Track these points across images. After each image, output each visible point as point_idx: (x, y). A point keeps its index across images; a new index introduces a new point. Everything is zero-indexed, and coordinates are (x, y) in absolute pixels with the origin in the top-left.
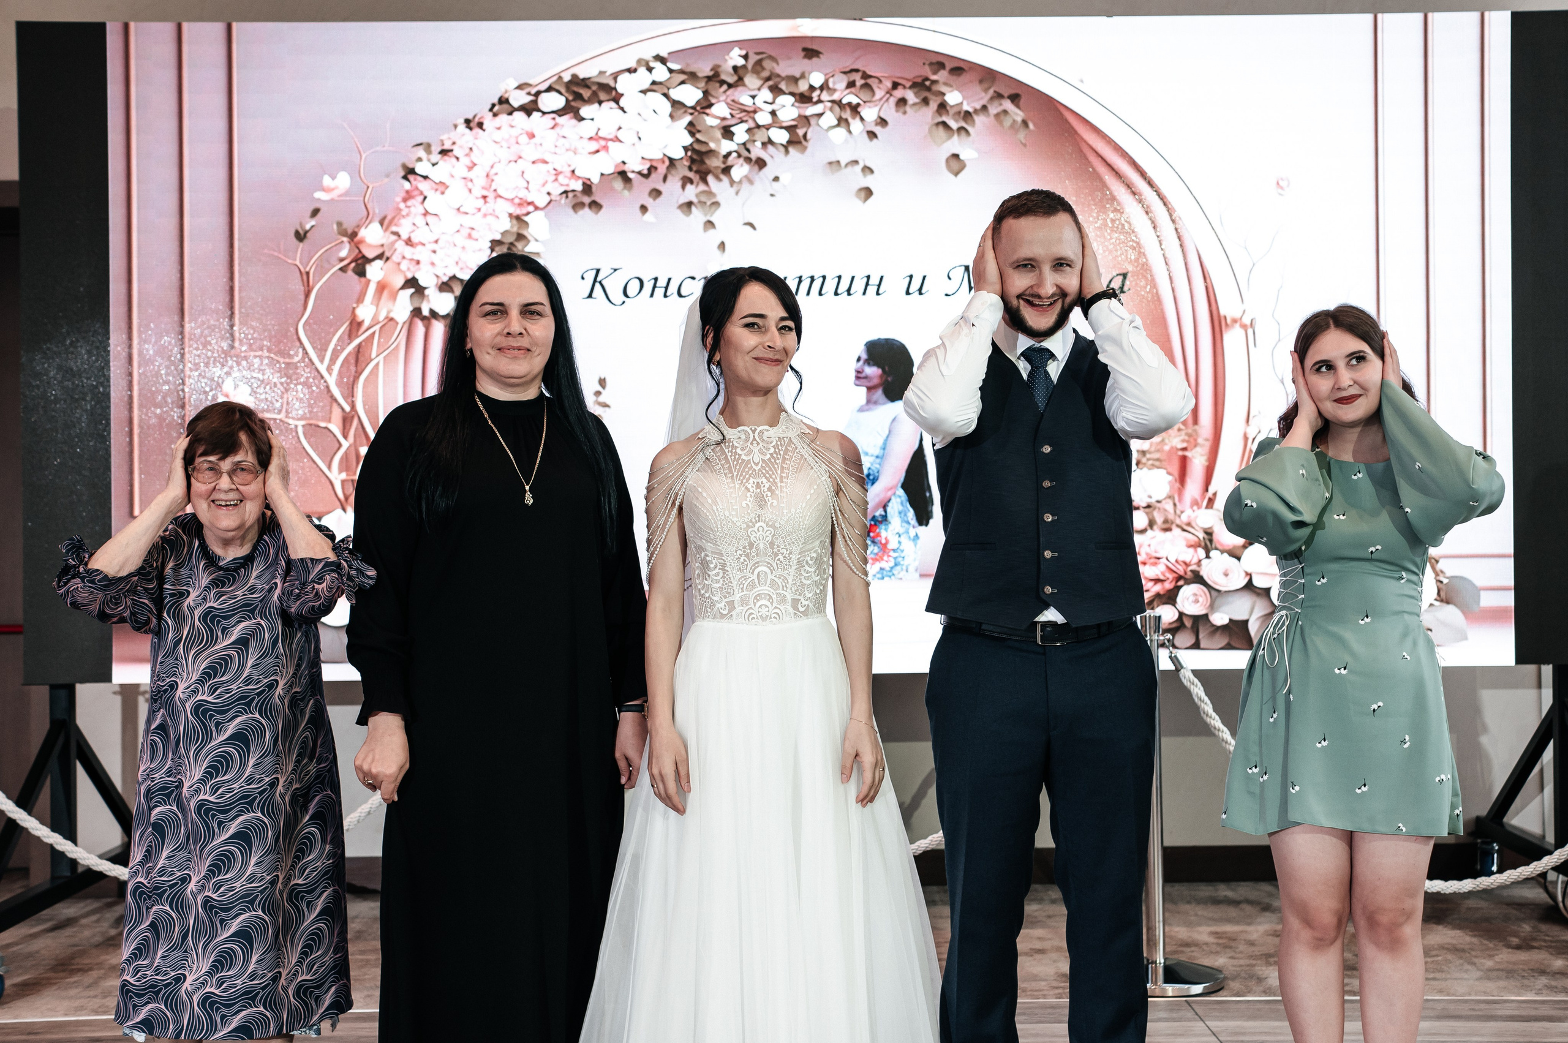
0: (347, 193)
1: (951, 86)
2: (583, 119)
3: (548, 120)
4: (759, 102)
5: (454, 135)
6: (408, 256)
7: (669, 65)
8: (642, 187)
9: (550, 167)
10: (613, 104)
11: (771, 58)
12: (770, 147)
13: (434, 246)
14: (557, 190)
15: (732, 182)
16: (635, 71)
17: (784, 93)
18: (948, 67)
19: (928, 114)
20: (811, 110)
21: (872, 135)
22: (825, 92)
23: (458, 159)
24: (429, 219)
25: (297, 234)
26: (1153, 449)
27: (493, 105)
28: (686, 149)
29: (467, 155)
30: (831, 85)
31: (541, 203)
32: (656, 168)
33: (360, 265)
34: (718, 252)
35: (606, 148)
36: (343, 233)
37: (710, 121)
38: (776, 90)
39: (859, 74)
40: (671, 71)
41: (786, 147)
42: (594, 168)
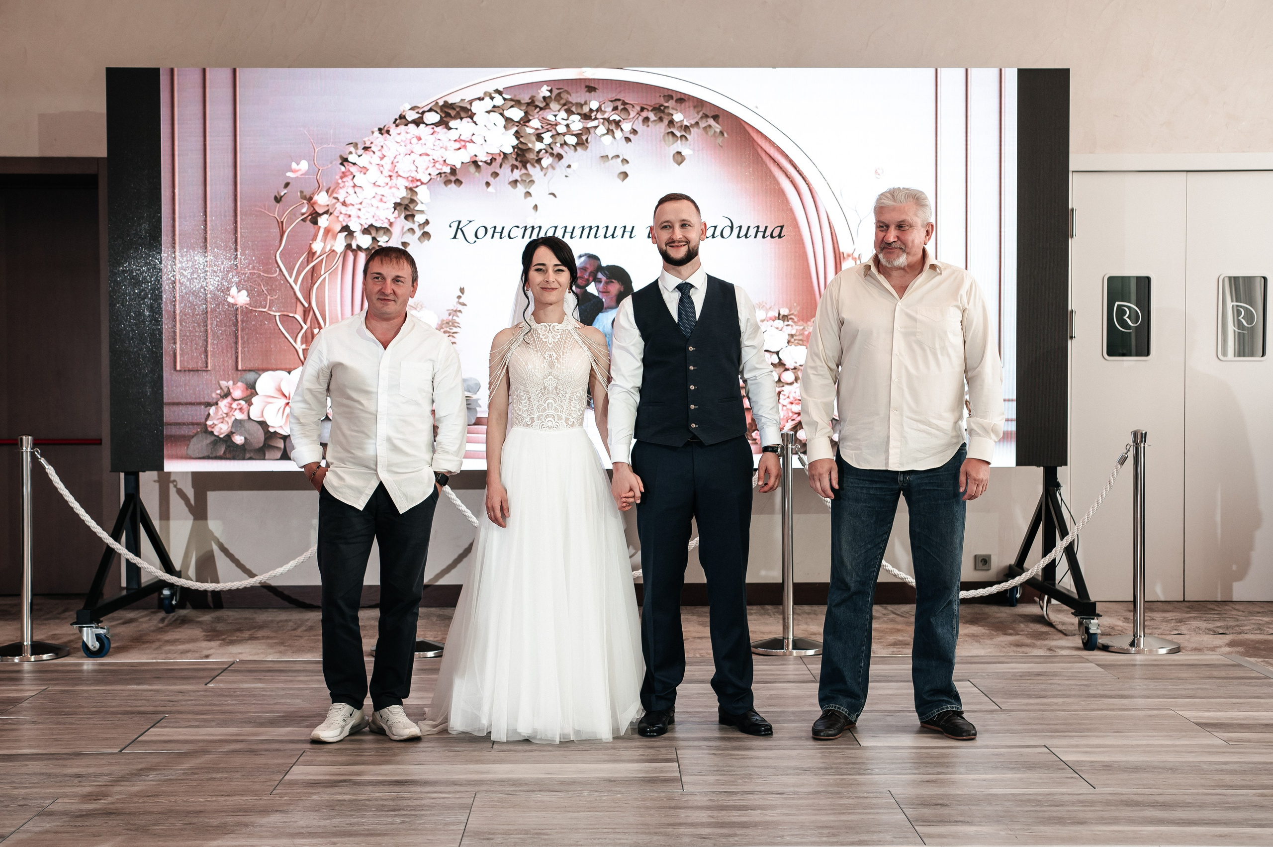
0: (306, 173)
1: (676, 110)
2: (451, 129)
3: (429, 130)
4: (559, 119)
5: (372, 138)
6: (344, 212)
7: (504, 95)
8: (487, 171)
9: (430, 158)
10: (469, 120)
11: (566, 91)
12: (565, 146)
13: (360, 207)
14: (434, 172)
15: (542, 168)
16: (483, 99)
17: (574, 114)
18: (675, 99)
19: (662, 127)
20: (590, 124)
21: (628, 140)
22: (599, 113)
23: (374, 152)
24: (357, 189)
25: (276, 198)
26: (798, 333)
27: (396, 120)
28: (514, 147)
29: (380, 150)
30: (603, 109)
31: (425, 180)
32: (495, 159)
33: (314, 217)
34: (533, 211)
35: (465, 147)
36: (304, 198)
37: (529, 131)
38: (569, 112)
39: (621, 102)
40: (505, 99)
41: (575, 147)
42: (458, 159)
